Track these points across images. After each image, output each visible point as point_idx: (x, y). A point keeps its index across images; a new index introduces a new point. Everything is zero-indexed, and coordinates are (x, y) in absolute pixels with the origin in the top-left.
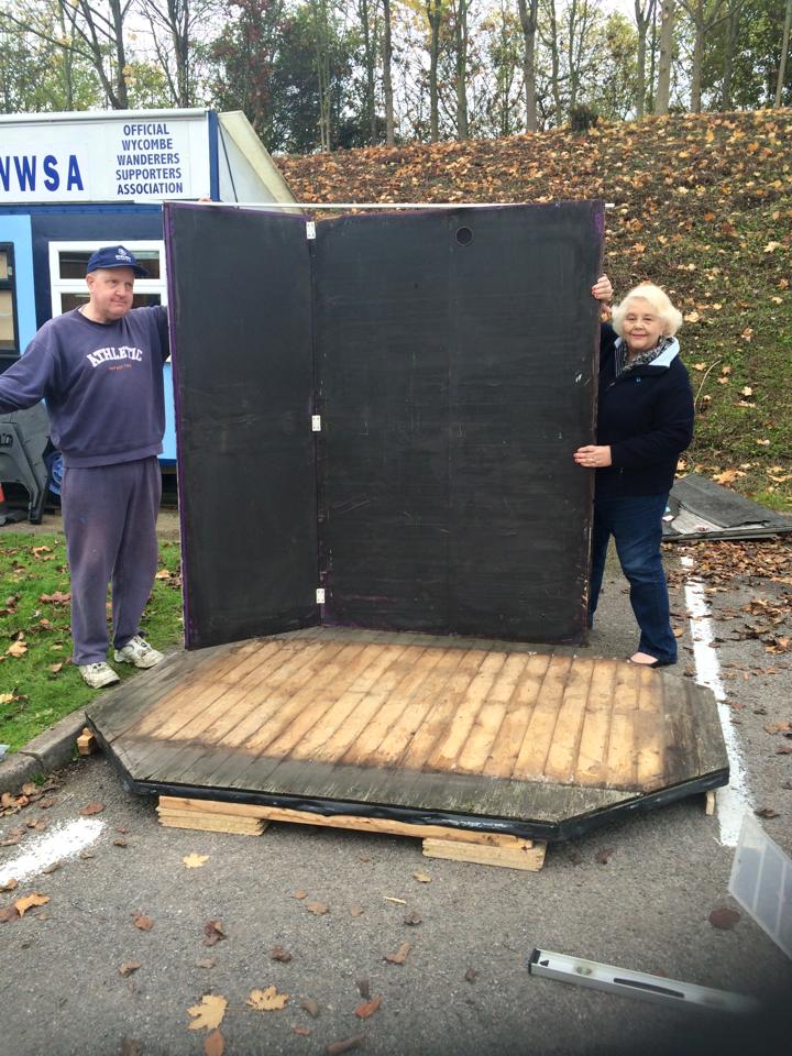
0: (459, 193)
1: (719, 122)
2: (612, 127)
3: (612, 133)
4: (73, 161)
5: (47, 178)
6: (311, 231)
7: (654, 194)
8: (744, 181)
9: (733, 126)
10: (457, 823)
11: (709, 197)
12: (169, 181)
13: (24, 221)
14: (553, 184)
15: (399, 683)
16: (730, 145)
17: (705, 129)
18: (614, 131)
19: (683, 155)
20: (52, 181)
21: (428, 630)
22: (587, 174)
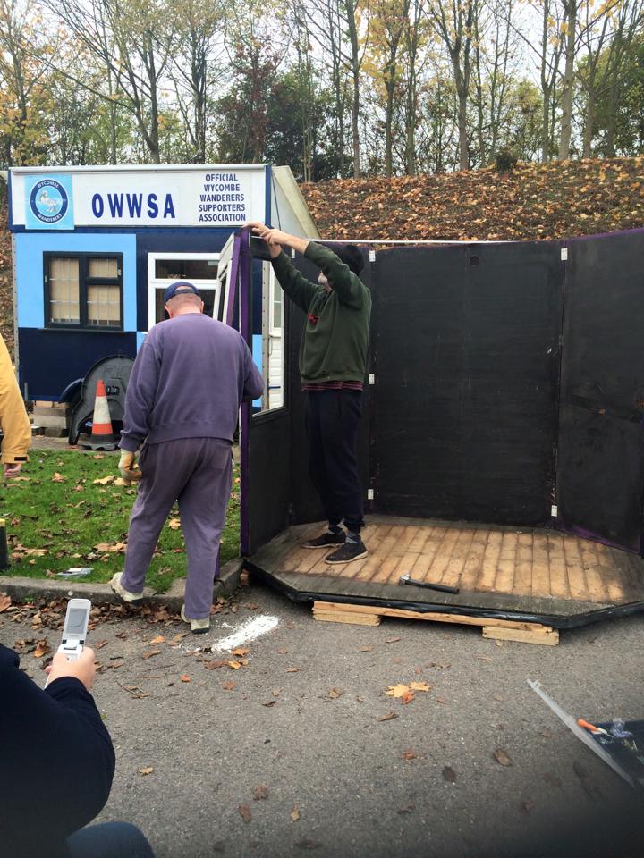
0: (415, 215)
1: (608, 165)
2: (527, 168)
3: (528, 173)
4: (169, 198)
5: (150, 209)
6: (372, 256)
7: (562, 219)
8: (629, 210)
9: (619, 168)
10: (505, 616)
11: (603, 221)
12: (236, 213)
13: (132, 238)
14: (485, 210)
15: (439, 548)
16: (618, 183)
17: (598, 170)
18: (529, 170)
19: (583, 190)
20: (153, 211)
21: (445, 517)
22: (511, 203)
